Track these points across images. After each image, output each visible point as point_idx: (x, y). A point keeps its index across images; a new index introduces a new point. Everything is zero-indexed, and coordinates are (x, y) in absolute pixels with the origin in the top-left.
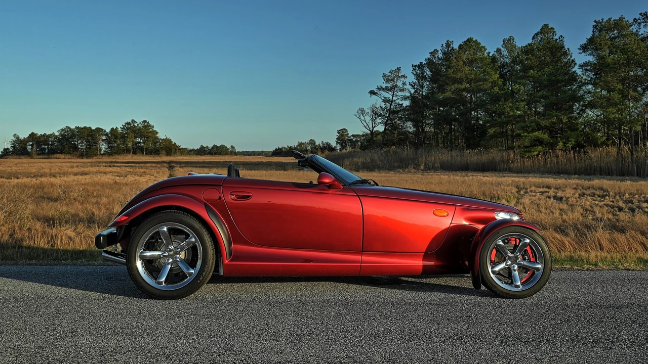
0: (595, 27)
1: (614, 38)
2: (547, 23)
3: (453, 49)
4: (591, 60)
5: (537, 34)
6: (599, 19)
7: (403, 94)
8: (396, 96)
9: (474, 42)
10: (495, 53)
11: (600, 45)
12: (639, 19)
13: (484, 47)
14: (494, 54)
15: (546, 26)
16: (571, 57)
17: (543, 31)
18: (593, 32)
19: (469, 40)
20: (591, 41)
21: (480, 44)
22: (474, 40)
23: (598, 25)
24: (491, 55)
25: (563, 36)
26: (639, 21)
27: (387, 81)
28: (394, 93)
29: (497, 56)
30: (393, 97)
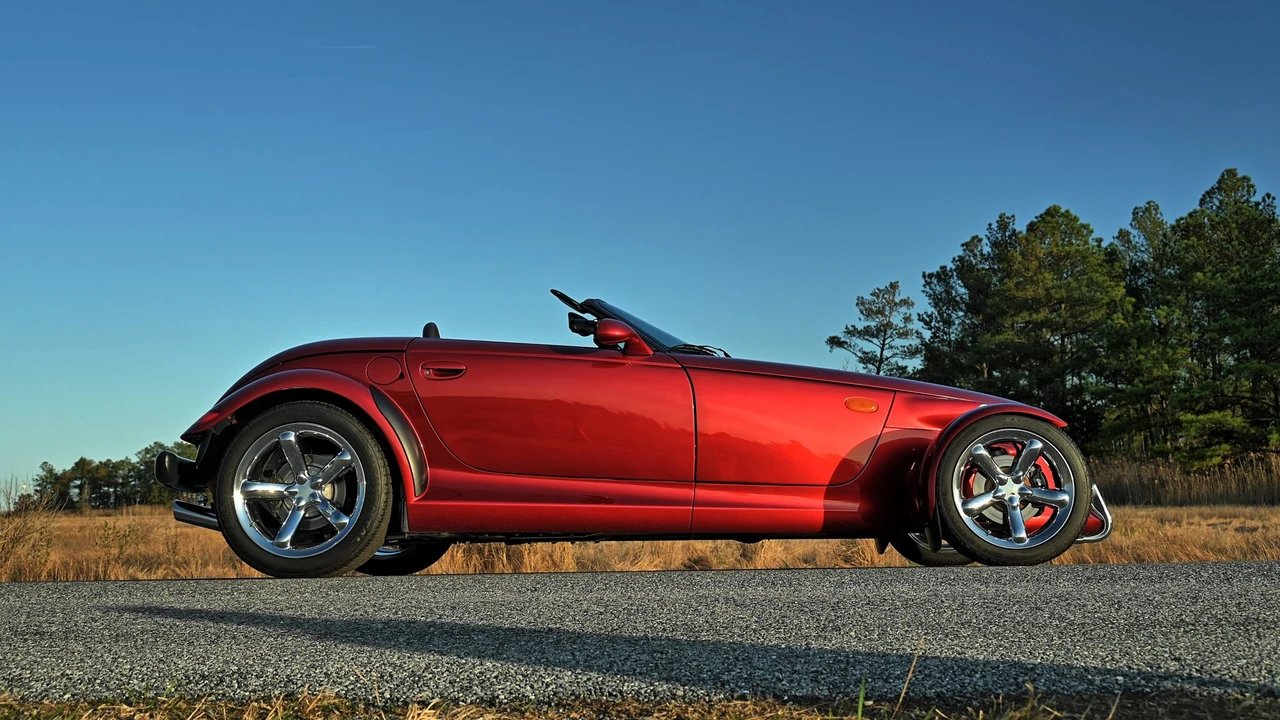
2: (1232, 167)
3: (1014, 233)
5: (1209, 193)
7: (905, 342)
8: (891, 347)
9: (1062, 215)
10: (1116, 242)
13: (1086, 227)
14: (1111, 244)
15: (1231, 173)
17: (1224, 186)
19: (1052, 212)
21: (1076, 219)
24: (1104, 244)
25: (1273, 195)
27: (869, 314)
28: (884, 341)
29: (1121, 249)
30: (882, 350)
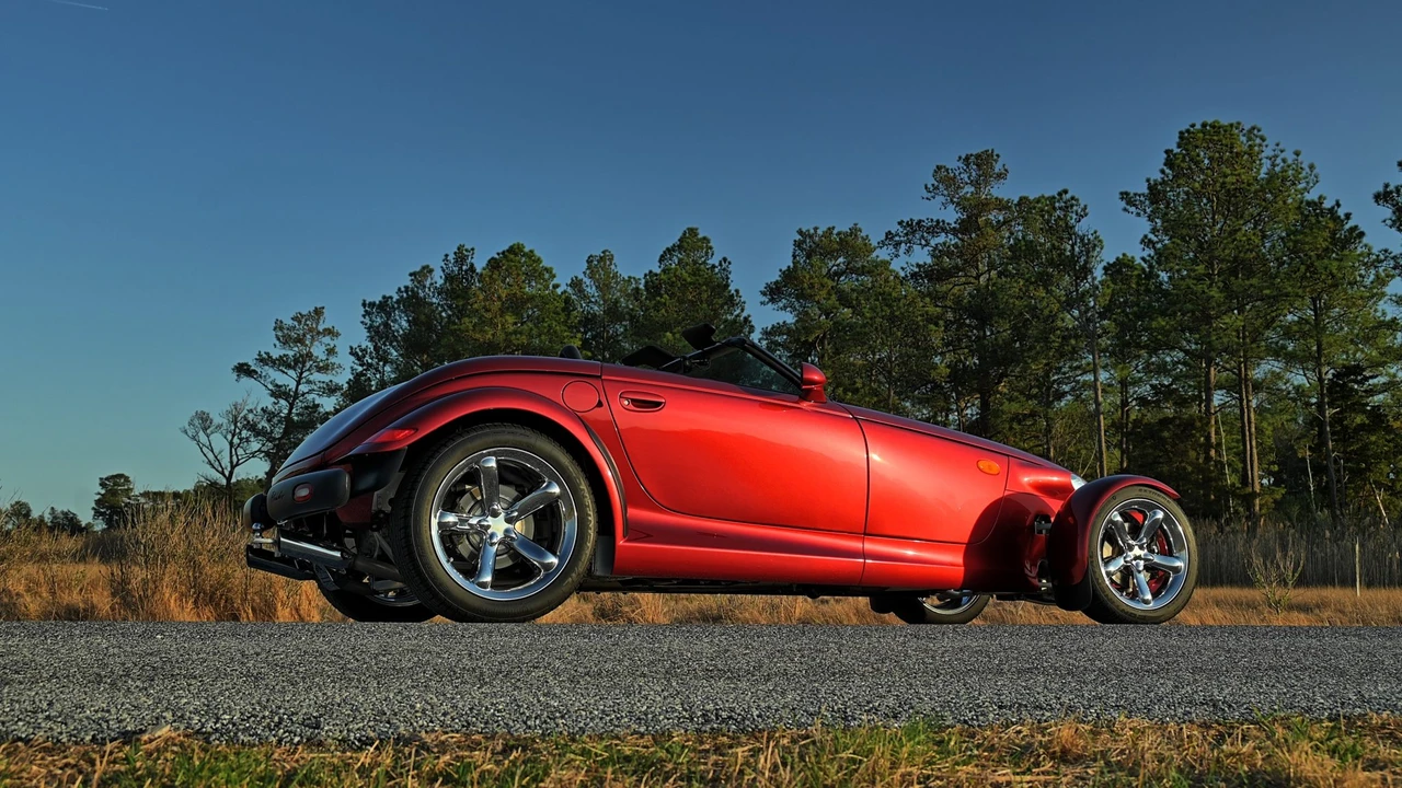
0: (798, 244)
1: (838, 274)
2: (694, 226)
3: (472, 268)
4: (788, 322)
5: (669, 250)
6: (807, 227)
7: (325, 378)
8: (309, 382)
9: (525, 255)
10: (569, 290)
11: (812, 286)
12: (897, 235)
13: (548, 270)
14: (565, 292)
15: (693, 231)
16: (743, 310)
17: (685, 244)
18: (794, 256)
19: (515, 250)
20: (789, 276)
21: (539, 260)
22: (526, 250)
23: (804, 242)
24: (559, 291)
25: (729, 260)
26: (897, 238)
27: (286, 341)
28: (301, 373)
29: (574, 297)
30: (298, 383)
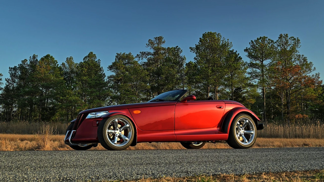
0: (117, 57)
1: (126, 64)
2: (92, 52)
3: (37, 60)
4: (114, 75)
5: (86, 57)
6: (119, 53)
9: (50, 57)
11: (119, 66)
12: (140, 55)
13: (56, 61)
14: (60, 66)
15: (92, 53)
16: (103, 72)
17: (90, 56)
18: (116, 59)
19: (48, 56)
20: (114, 64)
21: (54, 59)
22: (51, 56)
23: (118, 56)
24: (59, 66)
25: (100, 60)
26: (139, 56)
29: (62, 68)
